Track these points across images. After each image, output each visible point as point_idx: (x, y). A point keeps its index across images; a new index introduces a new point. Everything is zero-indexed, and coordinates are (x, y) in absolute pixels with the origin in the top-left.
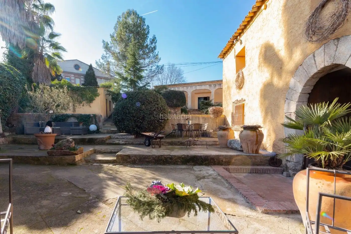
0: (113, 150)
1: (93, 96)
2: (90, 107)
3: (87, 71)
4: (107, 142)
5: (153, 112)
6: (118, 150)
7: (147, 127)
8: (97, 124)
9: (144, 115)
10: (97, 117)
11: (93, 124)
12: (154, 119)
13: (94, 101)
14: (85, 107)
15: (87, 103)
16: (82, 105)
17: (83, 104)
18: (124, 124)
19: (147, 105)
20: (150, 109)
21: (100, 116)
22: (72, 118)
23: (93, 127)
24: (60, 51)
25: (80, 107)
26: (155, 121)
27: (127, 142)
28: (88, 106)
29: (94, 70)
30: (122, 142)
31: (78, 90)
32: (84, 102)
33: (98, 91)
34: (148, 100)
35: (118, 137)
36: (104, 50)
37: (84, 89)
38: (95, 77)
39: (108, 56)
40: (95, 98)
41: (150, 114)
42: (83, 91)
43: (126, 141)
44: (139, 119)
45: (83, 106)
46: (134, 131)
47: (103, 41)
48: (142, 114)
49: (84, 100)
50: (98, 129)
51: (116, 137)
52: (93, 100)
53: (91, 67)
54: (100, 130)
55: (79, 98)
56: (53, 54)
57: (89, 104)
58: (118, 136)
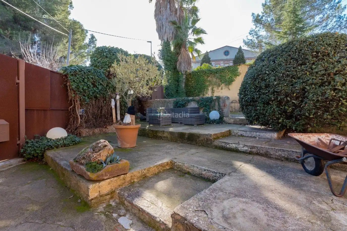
0: (204, 173)
1: (233, 77)
2: (229, 89)
3: (236, 55)
4: (216, 143)
5: (334, 80)
6: (214, 174)
7: (311, 116)
8: (221, 110)
9: (304, 89)
10: (221, 100)
11: (215, 110)
12: (335, 96)
13: (233, 83)
14: (223, 90)
15: (226, 85)
16: (220, 88)
17: (222, 87)
18: (256, 110)
19: (313, 64)
20: (323, 72)
21: (226, 98)
22: (192, 103)
23: (214, 115)
24: (202, 35)
25: (218, 91)
26: (340, 101)
27: (253, 150)
28: (227, 89)
29: (244, 52)
30: (243, 147)
31: (216, 73)
32: (223, 85)
33: (239, 70)
34: (317, 52)
35: (244, 134)
36: (254, 23)
37: (223, 70)
38: (245, 59)
39: (257, 29)
40: (235, 79)
41: (322, 85)
42: (222, 72)
43: (253, 147)
44: (289, 99)
45: (222, 89)
46: (279, 123)
47: (253, 14)
48: (298, 87)
49: (223, 83)
50: (221, 118)
51: (240, 133)
52: (233, 81)
53: (240, 49)
54: (225, 118)
55: (217, 81)
56: (195, 39)
57: (228, 86)
58: (244, 132)
